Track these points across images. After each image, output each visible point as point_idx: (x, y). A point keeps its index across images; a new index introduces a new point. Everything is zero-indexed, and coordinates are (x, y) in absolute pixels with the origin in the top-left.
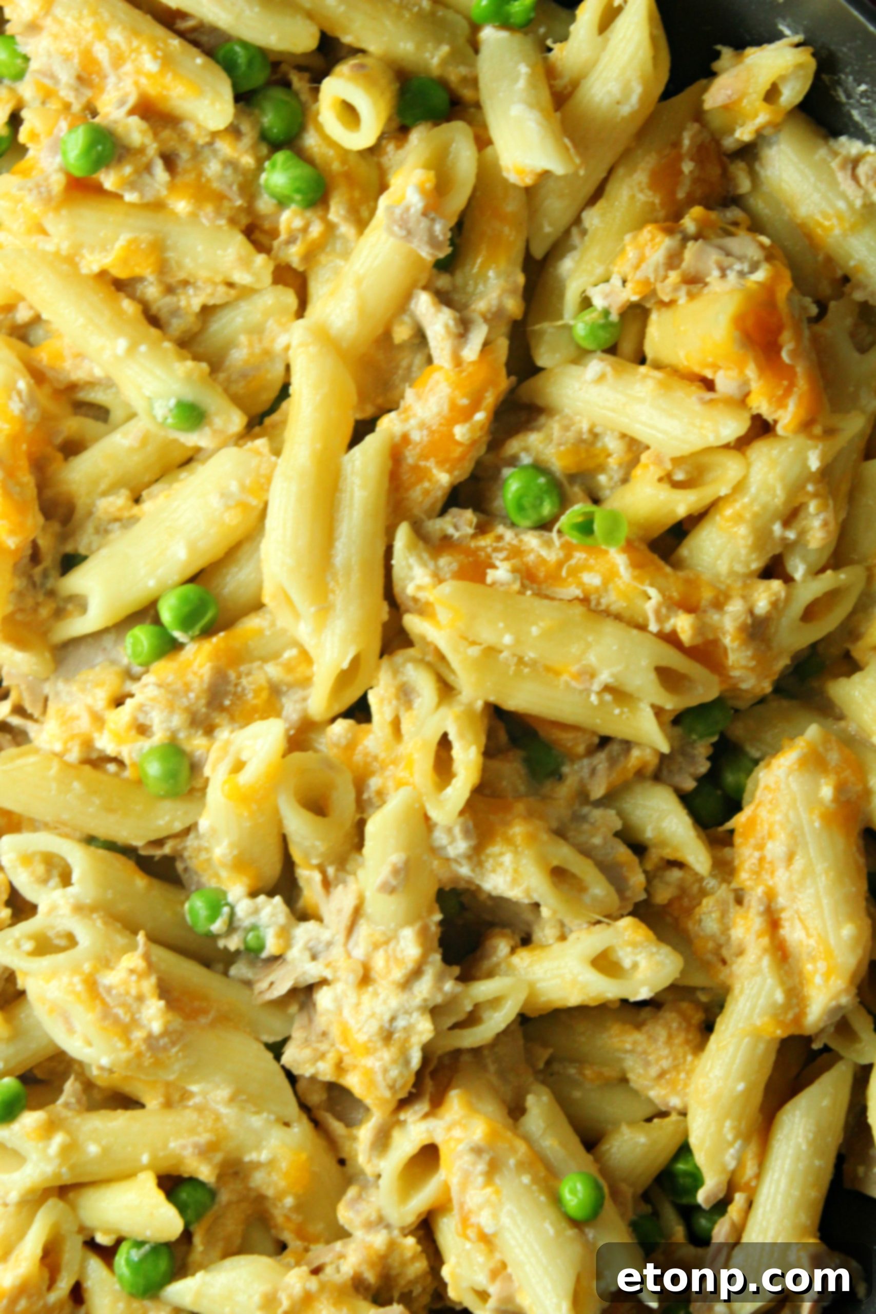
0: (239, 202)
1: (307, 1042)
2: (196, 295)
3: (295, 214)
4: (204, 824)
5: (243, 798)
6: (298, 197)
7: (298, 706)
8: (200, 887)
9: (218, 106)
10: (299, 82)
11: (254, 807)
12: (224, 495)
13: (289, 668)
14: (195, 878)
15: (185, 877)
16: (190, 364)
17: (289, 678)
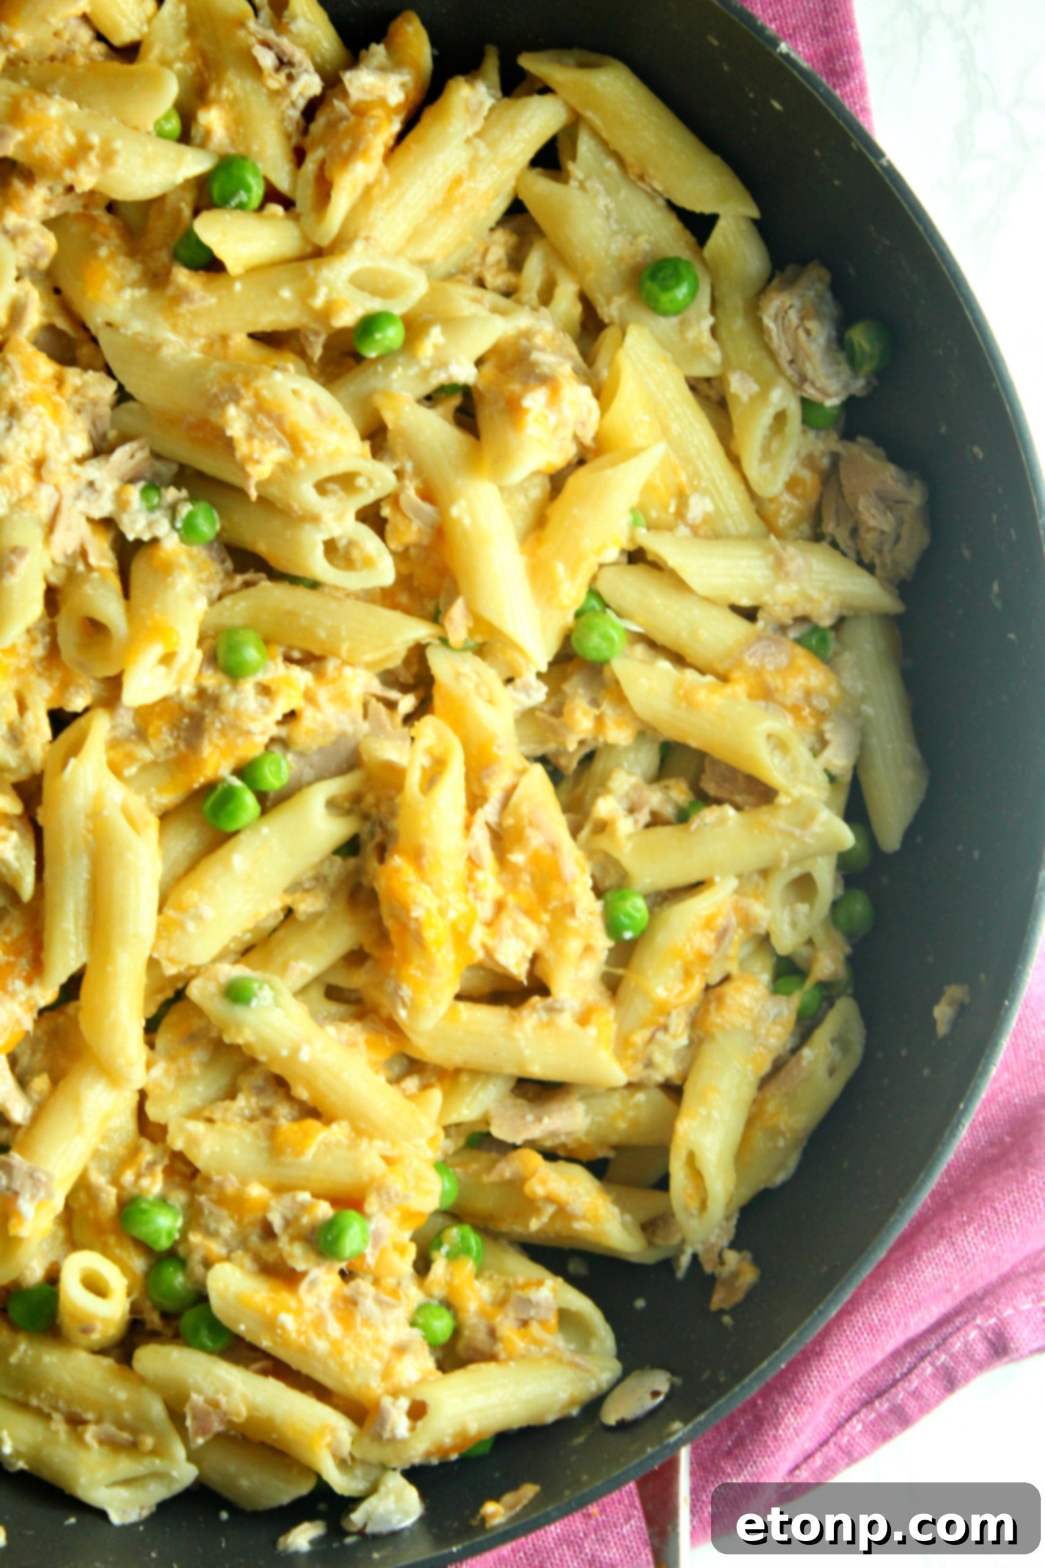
0: (202, 1198)
1: (95, 403)
2: (242, 1109)
3: (148, 1191)
4: (202, 604)
5: (159, 631)
6: (144, 1206)
7: (119, 720)
8: (209, 545)
9: (221, 1285)
10: (154, 1319)
11: (149, 622)
12: (198, 918)
13: (131, 758)
14: (214, 554)
15: (225, 555)
16: (240, 1041)
17: (129, 747)
